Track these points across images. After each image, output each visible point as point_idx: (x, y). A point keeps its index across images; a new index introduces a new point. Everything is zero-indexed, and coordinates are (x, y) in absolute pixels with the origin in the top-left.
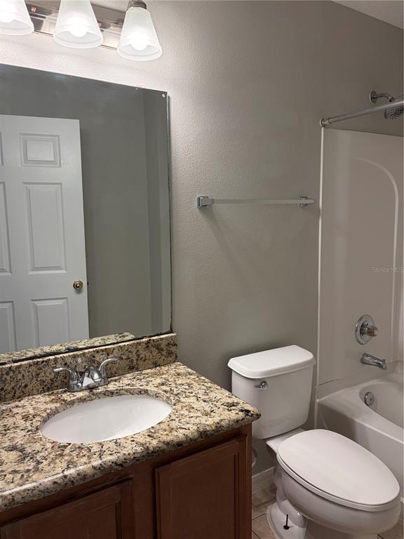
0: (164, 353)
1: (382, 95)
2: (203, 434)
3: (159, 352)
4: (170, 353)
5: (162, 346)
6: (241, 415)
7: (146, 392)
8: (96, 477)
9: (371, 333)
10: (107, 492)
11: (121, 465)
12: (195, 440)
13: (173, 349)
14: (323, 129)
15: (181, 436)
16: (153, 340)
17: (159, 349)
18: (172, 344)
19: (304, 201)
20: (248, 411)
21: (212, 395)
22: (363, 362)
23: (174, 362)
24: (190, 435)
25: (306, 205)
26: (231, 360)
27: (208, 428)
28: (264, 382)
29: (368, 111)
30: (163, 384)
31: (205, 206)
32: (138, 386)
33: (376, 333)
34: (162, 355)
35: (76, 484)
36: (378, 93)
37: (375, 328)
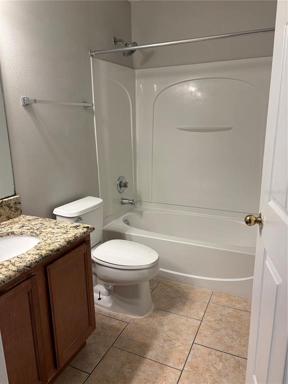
0: (13, 209)
1: (121, 41)
2: (69, 242)
3: (10, 209)
4: (17, 209)
5: (11, 205)
6: (85, 230)
7: (13, 233)
8: (17, 276)
9: (125, 186)
10: (23, 285)
11: (29, 267)
12: (66, 246)
13: (18, 206)
14: (91, 58)
15: (57, 246)
16: (5, 201)
17: (10, 207)
18: (18, 202)
19: (86, 105)
20: (88, 227)
21: (61, 225)
22: (122, 203)
23: (20, 215)
24: (62, 244)
25: (87, 107)
26: (55, 210)
27: (71, 239)
28: (80, 218)
29: (113, 50)
30: (23, 227)
31: (27, 105)
32: (5, 231)
33: (128, 185)
34: (12, 211)
35: (6, 282)
36: (117, 39)
37: (127, 183)
